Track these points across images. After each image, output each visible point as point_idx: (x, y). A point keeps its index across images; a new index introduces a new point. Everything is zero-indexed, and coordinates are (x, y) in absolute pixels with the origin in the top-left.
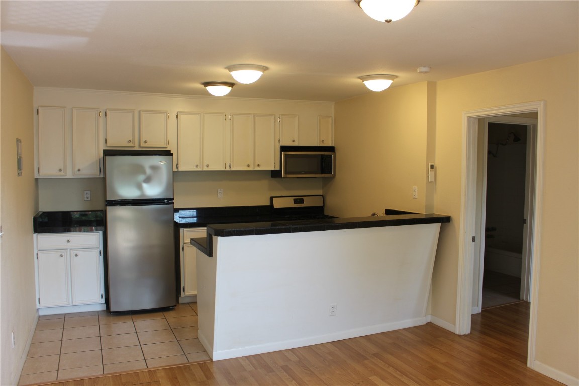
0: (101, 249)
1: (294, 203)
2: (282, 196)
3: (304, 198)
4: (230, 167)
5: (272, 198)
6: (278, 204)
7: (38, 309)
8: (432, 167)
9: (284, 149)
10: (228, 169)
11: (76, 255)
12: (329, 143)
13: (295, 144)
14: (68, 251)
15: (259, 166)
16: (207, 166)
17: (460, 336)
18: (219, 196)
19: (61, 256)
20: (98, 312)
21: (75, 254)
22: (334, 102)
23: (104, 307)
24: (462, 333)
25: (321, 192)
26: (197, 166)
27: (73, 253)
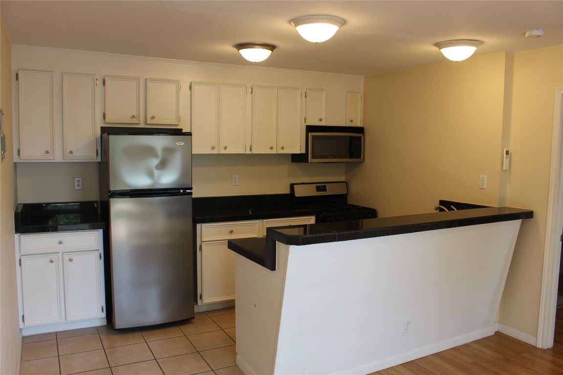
0: (101, 251)
1: (317, 191)
2: (303, 184)
3: (328, 186)
4: (251, 150)
5: (292, 186)
6: (300, 192)
7: (21, 329)
8: (507, 153)
9: (310, 129)
10: (248, 152)
11: (71, 260)
12: (358, 123)
13: (323, 124)
14: (60, 255)
15: (283, 148)
16: (225, 148)
17: (542, 350)
18: (234, 184)
19: (52, 261)
20: (97, 328)
21: (68, 258)
22: (364, 77)
23: (104, 323)
24: (546, 347)
25: (343, 179)
26: (213, 148)
27: (67, 257)
